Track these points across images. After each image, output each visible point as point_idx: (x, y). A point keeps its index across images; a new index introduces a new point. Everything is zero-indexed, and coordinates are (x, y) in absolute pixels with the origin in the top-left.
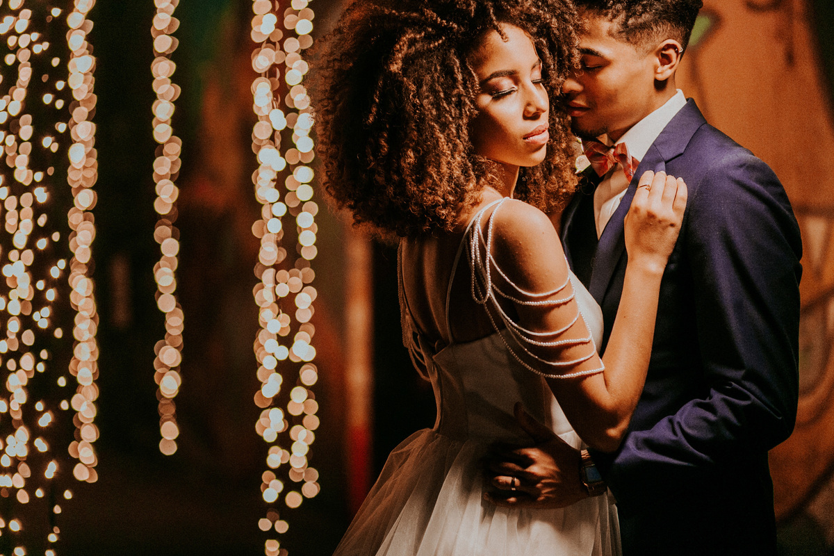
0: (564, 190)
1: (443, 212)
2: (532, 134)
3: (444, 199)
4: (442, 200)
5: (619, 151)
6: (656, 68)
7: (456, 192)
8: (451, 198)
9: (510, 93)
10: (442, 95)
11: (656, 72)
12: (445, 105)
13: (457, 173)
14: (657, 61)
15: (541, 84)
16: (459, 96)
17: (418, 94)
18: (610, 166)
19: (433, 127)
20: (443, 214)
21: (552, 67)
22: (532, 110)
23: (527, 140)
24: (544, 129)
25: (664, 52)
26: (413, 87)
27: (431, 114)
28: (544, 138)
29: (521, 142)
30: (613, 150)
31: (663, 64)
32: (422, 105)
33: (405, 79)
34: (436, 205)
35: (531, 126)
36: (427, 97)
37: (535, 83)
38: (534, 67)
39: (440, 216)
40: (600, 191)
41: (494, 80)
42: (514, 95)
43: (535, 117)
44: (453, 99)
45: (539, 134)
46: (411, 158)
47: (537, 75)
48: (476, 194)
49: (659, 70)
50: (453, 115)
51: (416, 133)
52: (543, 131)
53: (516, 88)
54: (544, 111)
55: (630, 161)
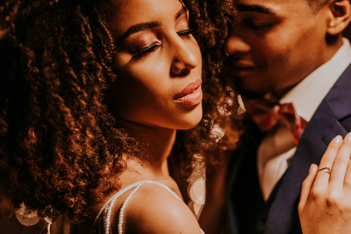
0: (225, 148)
1: (72, 200)
2: (184, 94)
3: (73, 184)
4: (72, 186)
5: (286, 110)
6: (328, 21)
7: (90, 175)
8: (82, 184)
9: (153, 48)
10: (68, 61)
11: (328, 26)
12: (72, 73)
13: (90, 153)
14: (330, 14)
15: (191, 35)
16: (90, 59)
17: (39, 62)
18: (273, 122)
19: (57, 100)
20: (72, 203)
21: (199, 15)
22: (181, 66)
23: (178, 101)
24: (196, 86)
25: (338, 4)
26: (31, 53)
27: (54, 85)
28: (197, 96)
29: (172, 104)
30: (277, 108)
31: (336, 16)
32: (42, 74)
33: (21, 45)
34: (65, 190)
35: (182, 84)
36: (49, 64)
37: (182, 34)
38: (178, 16)
39: (68, 203)
40: (264, 148)
41: (134, 36)
42: (158, 50)
43: (185, 73)
44: (84, 64)
45: (192, 93)
46: (32, 138)
47: (184, 25)
48: (112, 180)
49: (332, 24)
50: (85, 83)
51: (38, 108)
52: (196, 89)
53: (160, 42)
54: (193, 67)
55: (298, 122)
